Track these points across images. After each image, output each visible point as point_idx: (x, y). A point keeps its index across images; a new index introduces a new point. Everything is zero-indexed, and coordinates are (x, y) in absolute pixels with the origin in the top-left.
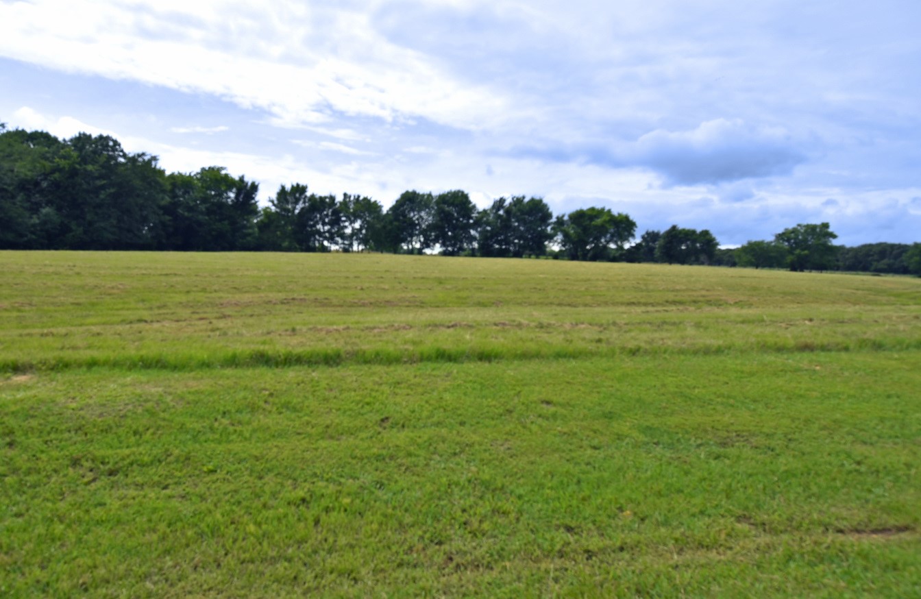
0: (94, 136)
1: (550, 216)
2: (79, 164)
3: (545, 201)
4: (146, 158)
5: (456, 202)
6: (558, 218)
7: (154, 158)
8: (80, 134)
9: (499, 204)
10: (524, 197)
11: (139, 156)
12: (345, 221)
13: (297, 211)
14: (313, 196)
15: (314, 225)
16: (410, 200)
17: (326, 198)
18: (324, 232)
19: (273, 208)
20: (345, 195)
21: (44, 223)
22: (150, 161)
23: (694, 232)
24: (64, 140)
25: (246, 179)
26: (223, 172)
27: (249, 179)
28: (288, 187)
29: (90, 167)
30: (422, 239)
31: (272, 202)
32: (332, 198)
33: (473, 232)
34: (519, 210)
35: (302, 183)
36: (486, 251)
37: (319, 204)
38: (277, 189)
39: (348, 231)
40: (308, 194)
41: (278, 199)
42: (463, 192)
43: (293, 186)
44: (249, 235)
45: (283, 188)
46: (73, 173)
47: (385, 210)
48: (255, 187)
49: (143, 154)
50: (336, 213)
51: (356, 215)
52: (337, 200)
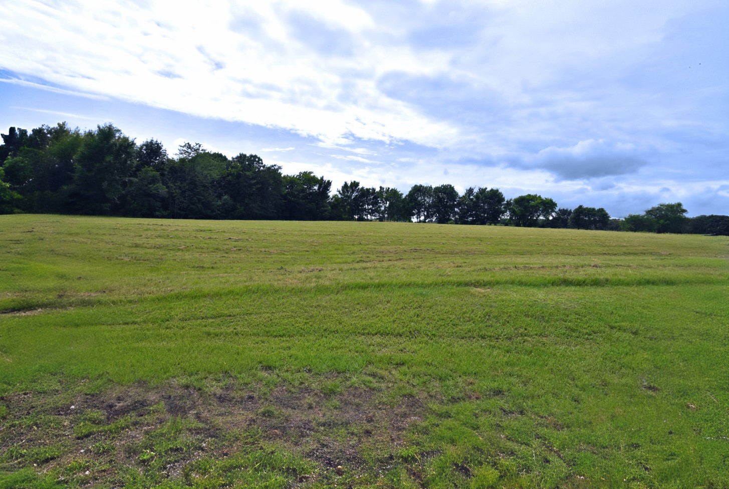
0: (248, 155)
1: (503, 199)
2: (242, 171)
3: (500, 191)
4: (276, 167)
5: (447, 192)
6: (507, 201)
7: (280, 168)
8: (240, 154)
9: (470, 191)
10: (486, 189)
11: (272, 166)
12: (381, 203)
13: (353, 197)
14: (363, 188)
15: (363, 206)
16: (418, 190)
17: (370, 189)
18: (368, 209)
19: (340, 196)
20: (381, 187)
21: (224, 204)
22: (278, 170)
23: (594, 209)
24: (233, 158)
25: (324, 179)
26: (312, 175)
27: (326, 179)
28: (349, 184)
29: (248, 173)
30: (426, 213)
31: (339, 192)
32: (374, 189)
33: (456, 209)
34: (485, 196)
36: (462, 221)
37: (366, 193)
38: (343, 184)
39: (383, 209)
40: (360, 187)
41: (343, 190)
42: (451, 186)
43: (351, 182)
44: (326, 211)
45: (346, 183)
46: (239, 176)
47: (404, 196)
48: (329, 184)
49: (275, 165)
50: (375, 198)
51: (387, 200)
52: (376, 191)
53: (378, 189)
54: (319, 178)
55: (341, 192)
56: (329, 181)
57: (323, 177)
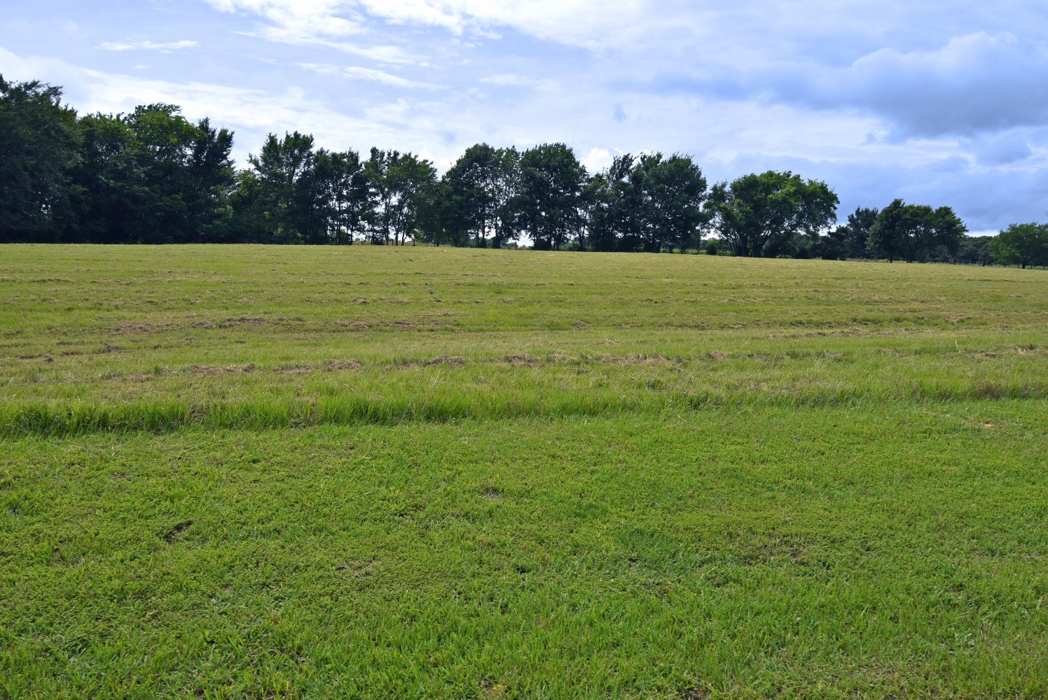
1: (703, 185)
3: (694, 162)
4: (40, 91)
5: (554, 163)
6: (715, 189)
7: (55, 91)
9: (623, 165)
10: (659, 156)
11: (28, 87)
12: (375, 194)
13: (296, 178)
14: (321, 152)
15: (325, 201)
16: (479, 158)
17: (343, 156)
18: (341, 212)
19: (257, 174)
20: (374, 151)
22: (46, 95)
25: (211, 126)
26: (174, 114)
27: (216, 126)
28: (281, 138)
30: (500, 223)
31: (256, 163)
32: (353, 157)
33: (580, 212)
34: (654, 175)
35: (304, 132)
36: (601, 242)
38: (263, 141)
39: (380, 209)
40: (314, 150)
41: (264, 159)
42: (564, 147)
43: (288, 136)
44: (219, 216)
45: (272, 140)
47: (440, 175)
48: (226, 140)
49: (34, 84)
50: (360, 181)
51: (394, 187)
52: (361, 160)
53: (365, 157)
54: (197, 125)
55: (261, 163)
56: (224, 132)
57: (206, 121)
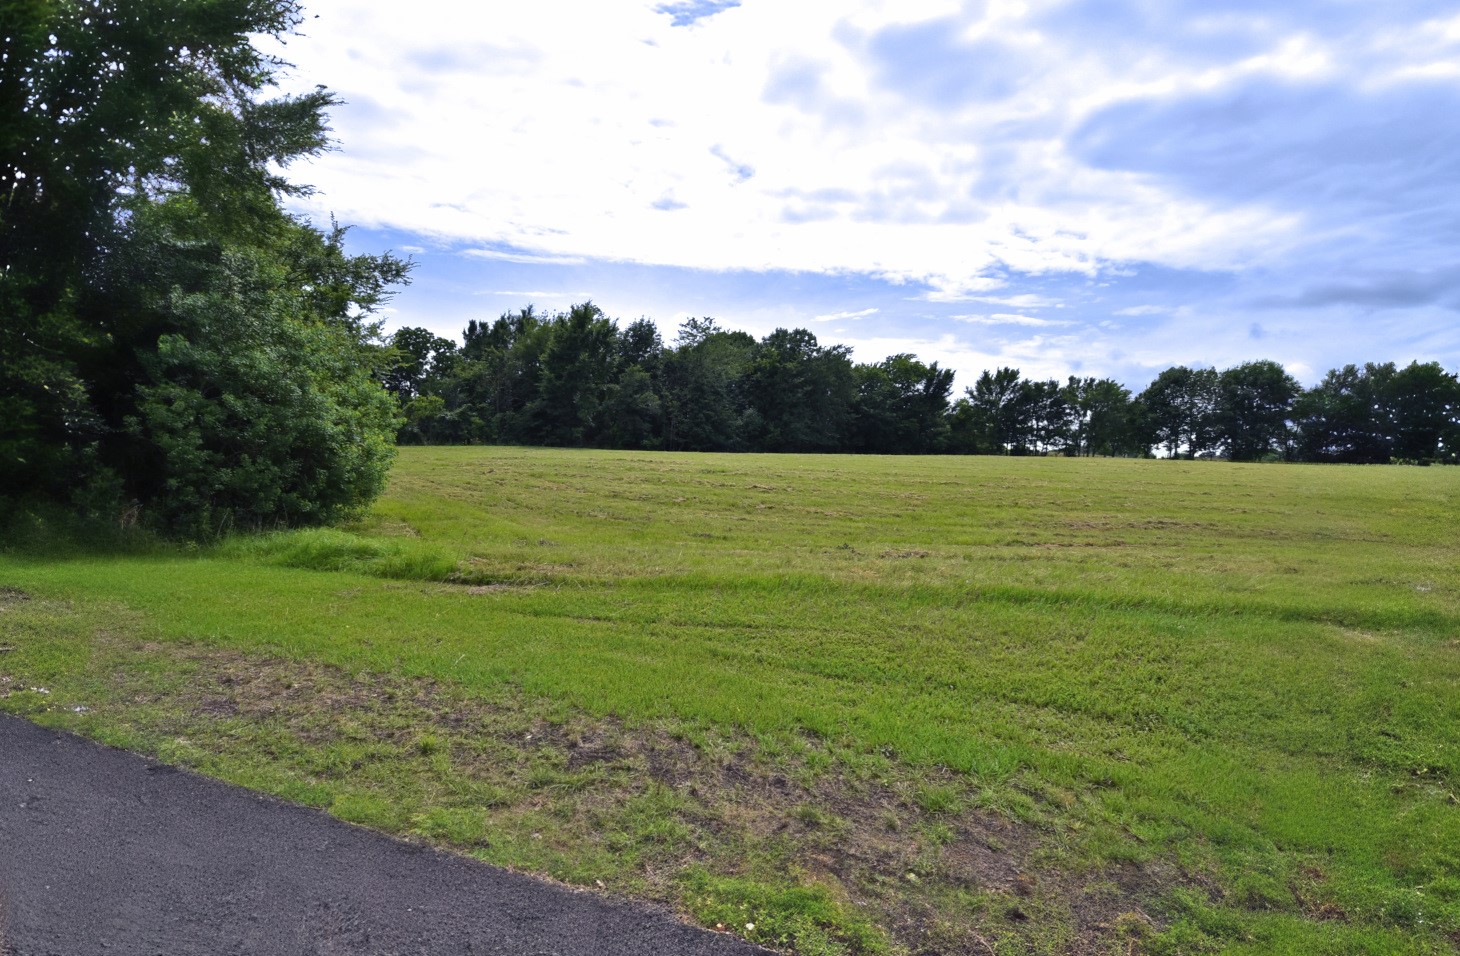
0: (790, 331)
2: (779, 362)
4: (841, 350)
5: (1261, 381)
7: (849, 351)
8: (777, 330)
9: (1343, 377)
11: (835, 349)
12: (1070, 414)
13: (1002, 404)
14: (1026, 382)
15: (1025, 421)
16: (1176, 380)
17: (1044, 384)
18: (1038, 430)
19: (971, 402)
21: (747, 425)
22: (844, 354)
24: (764, 339)
25: (939, 367)
26: (913, 360)
27: (942, 367)
28: (993, 374)
29: (789, 365)
30: (1193, 437)
31: (971, 393)
32: (1053, 385)
33: (1291, 426)
35: (1012, 367)
37: (1034, 393)
38: (979, 376)
39: (1075, 427)
40: (1020, 380)
41: (979, 389)
42: (1270, 364)
43: (999, 372)
44: (940, 434)
45: (986, 374)
46: (773, 372)
47: (1132, 397)
48: (949, 376)
49: (840, 347)
50: (1057, 403)
51: (1085, 406)
52: (1060, 387)
53: (1064, 383)
54: (928, 367)
55: (975, 393)
56: (948, 371)
57: (936, 364)
